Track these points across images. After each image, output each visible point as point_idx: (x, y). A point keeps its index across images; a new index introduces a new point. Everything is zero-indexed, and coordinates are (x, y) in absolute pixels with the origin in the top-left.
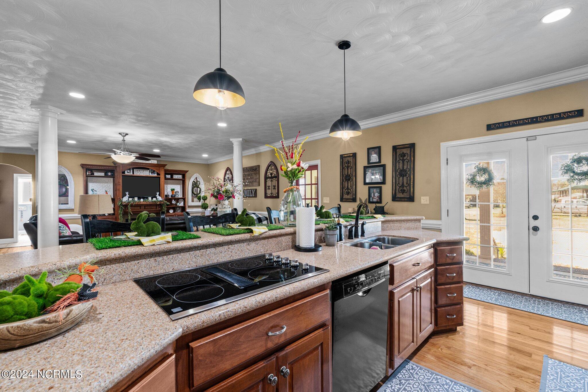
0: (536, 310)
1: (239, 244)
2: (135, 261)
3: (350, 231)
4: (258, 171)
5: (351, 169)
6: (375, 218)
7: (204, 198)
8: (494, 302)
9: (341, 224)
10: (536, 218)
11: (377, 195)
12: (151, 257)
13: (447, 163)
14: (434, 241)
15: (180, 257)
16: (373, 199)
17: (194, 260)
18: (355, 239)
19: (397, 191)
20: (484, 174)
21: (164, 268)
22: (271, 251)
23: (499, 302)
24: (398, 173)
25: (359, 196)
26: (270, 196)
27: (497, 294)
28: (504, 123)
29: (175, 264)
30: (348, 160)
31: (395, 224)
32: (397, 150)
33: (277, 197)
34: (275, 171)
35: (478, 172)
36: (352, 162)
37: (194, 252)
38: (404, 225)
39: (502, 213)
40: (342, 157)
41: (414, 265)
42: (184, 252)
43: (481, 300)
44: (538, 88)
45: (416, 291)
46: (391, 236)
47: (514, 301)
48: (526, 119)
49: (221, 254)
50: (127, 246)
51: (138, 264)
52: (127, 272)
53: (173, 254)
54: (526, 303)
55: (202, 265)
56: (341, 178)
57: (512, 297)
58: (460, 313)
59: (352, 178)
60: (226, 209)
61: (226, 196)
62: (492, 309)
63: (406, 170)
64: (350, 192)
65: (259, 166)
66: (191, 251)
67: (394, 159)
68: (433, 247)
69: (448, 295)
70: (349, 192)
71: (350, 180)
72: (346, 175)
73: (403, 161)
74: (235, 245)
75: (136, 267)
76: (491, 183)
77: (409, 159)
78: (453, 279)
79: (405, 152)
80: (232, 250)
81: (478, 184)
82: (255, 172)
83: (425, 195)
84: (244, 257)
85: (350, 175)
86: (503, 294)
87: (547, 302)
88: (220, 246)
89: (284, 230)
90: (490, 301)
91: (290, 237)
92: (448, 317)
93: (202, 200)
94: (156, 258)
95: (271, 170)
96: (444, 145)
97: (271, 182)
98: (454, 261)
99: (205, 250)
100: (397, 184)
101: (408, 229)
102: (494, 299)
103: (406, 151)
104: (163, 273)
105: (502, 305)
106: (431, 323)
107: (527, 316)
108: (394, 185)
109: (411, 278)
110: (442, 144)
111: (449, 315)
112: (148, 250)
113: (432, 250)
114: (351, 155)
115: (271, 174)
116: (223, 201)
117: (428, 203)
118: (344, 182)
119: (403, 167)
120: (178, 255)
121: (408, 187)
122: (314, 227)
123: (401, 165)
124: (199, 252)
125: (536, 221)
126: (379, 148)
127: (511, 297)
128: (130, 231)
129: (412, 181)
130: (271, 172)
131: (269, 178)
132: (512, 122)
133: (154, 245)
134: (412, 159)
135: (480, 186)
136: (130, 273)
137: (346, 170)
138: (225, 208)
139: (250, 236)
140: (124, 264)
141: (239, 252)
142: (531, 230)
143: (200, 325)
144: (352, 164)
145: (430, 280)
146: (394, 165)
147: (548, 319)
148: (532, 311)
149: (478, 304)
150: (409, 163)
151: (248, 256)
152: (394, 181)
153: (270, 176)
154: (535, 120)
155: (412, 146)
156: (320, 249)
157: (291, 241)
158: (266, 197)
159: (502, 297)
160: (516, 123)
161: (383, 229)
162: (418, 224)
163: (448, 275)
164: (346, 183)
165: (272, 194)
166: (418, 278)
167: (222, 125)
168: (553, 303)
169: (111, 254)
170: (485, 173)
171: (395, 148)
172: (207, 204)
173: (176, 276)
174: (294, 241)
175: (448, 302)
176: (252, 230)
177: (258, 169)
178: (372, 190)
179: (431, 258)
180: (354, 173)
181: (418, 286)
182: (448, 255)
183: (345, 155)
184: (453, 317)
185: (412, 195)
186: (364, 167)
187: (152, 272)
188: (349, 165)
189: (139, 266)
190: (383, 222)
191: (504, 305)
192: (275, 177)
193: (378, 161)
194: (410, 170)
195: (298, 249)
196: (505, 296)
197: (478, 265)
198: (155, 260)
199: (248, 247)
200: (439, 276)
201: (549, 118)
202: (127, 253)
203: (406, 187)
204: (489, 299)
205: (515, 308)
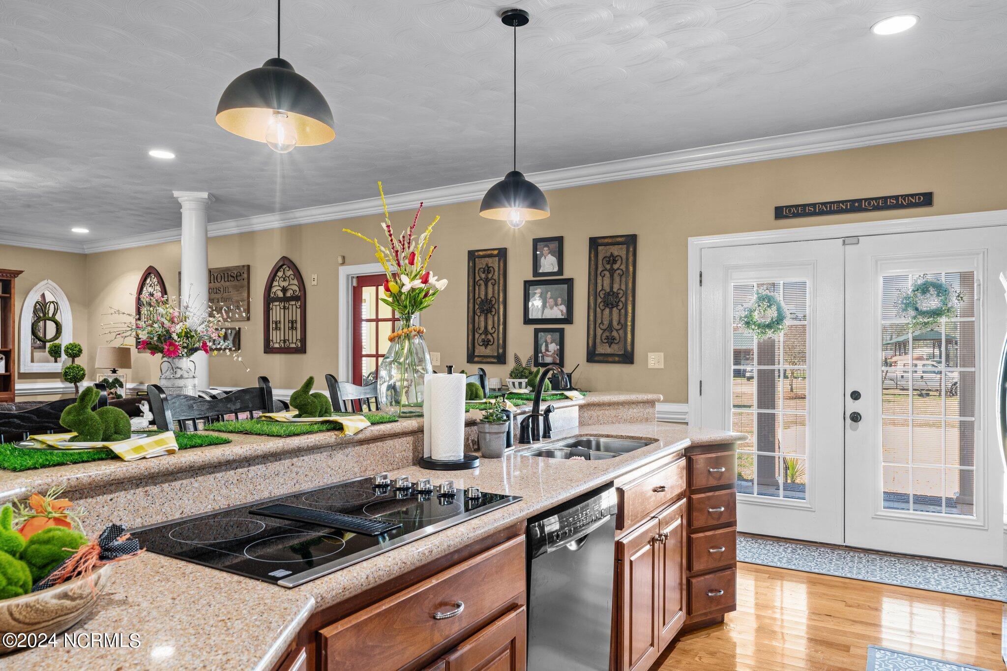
0: (855, 572)
1: (312, 456)
2: (105, 496)
3: (524, 427)
4: (246, 280)
5: (494, 285)
6: (567, 398)
7: (72, 350)
8: (785, 566)
9: (507, 411)
10: (857, 396)
11: (553, 347)
12: (138, 486)
13: (701, 281)
14: (686, 443)
15: (196, 485)
16: (545, 358)
17: (224, 491)
18: (533, 443)
19: (598, 340)
20: (769, 306)
21: (164, 510)
22: (374, 470)
23: (795, 564)
24: (599, 300)
25: (512, 351)
26: (280, 348)
27: (789, 550)
28: (804, 206)
29: (187, 501)
30: (487, 265)
31: (606, 412)
32: (600, 248)
33: (302, 350)
34: (295, 282)
35: (757, 302)
36: (497, 269)
37: (224, 473)
38: (623, 412)
39: (792, 390)
40: (472, 256)
41: (655, 491)
42: (203, 475)
43: (764, 564)
44: (863, 143)
45: (658, 542)
46: (602, 436)
47: (819, 560)
48: (843, 202)
49: (276, 479)
50: (79, 463)
51: (111, 503)
52: (88, 522)
53: (183, 479)
54: (838, 562)
55: (239, 503)
56: (471, 305)
57: (816, 554)
58: (730, 585)
59: (496, 306)
60: (186, 381)
61: (184, 347)
62: (782, 578)
63: (618, 294)
64: (492, 341)
65: (249, 267)
66: (218, 472)
67: (593, 266)
68: (685, 456)
69: (711, 550)
70: (490, 341)
71: (491, 312)
72: (482, 301)
73: (612, 272)
74: (304, 458)
75: (106, 508)
76: (781, 327)
77: (624, 270)
78: (719, 518)
79: (616, 253)
80: (299, 470)
81: (758, 329)
82: (236, 283)
83: (655, 350)
84: (321, 484)
85: (491, 301)
86: (800, 549)
87: (873, 557)
88: (276, 461)
89: (396, 424)
90: (779, 563)
91: (410, 439)
92: (710, 594)
93: (64, 356)
94: (148, 488)
95: (284, 280)
96: (695, 243)
97: (282, 311)
98: (722, 482)
99: (246, 469)
100: (597, 325)
101: (632, 421)
102: (785, 559)
103: (619, 251)
104: (162, 523)
105: (800, 569)
106: (681, 609)
107: (841, 584)
108: (592, 326)
109: (649, 518)
110: (691, 240)
111: (711, 591)
112: (136, 470)
113: (683, 462)
114: (496, 252)
115: (284, 290)
116: (176, 360)
117: (662, 367)
118: (477, 317)
119: (612, 288)
120: (192, 480)
121: (621, 332)
122: (463, 417)
123: (607, 281)
124: (233, 474)
125: (857, 401)
126: (560, 240)
127: (813, 554)
128: (61, 430)
129: (630, 319)
130: (285, 284)
131: (278, 299)
132: (819, 206)
133: (144, 458)
134: (631, 269)
135: (762, 332)
136: (93, 524)
137: (483, 287)
138: (181, 377)
139: (334, 437)
140: (82, 502)
141: (312, 474)
142: (848, 421)
143: (340, 593)
144: (496, 273)
145: (679, 521)
146: (593, 281)
147: (874, 587)
148: (849, 575)
149: (757, 571)
150: (624, 279)
151: (329, 482)
152: (592, 318)
153: (280, 294)
154: (857, 204)
155: (631, 241)
156: (477, 463)
157: (411, 448)
158: (268, 349)
159: (799, 554)
160: (826, 208)
161: (582, 424)
162: (650, 410)
163: (711, 510)
164: (482, 319)
165: (285, 341)
166: (660, 517)
167: (162, 155)
168: (881, 559)
169: (61, 478)
170: (771, 305)
171: (594, 243)
172: (83, 369)
173: (187, 528)
174: (418, 448)
175: (712, 565)
176: (341, 424)
177: (245, 276)
178: (541, 334)
179: (681, 478)
180: (501, 295)
181: (662, 532)
182: (711, 470)
183: (481, 253)
184: (718, 594)
185: (629, 348)
186: (526, 282)
187: (140, 519)
188: (490, 276)
189: (114, 506)
190: (581, 407)
191: (803, 569)
192: (295, 298)
193: (556, 269)
194: (625, 293)
195: (429, 464)
196: (804, 553)
197: (755, 495)
198: (146, 492)
199: (330, 462)
200: (695, 514)
201: (881, 204)
202: (93, 476)
203: (617, 330)
204: (776, 560)
205: (822, 572)
